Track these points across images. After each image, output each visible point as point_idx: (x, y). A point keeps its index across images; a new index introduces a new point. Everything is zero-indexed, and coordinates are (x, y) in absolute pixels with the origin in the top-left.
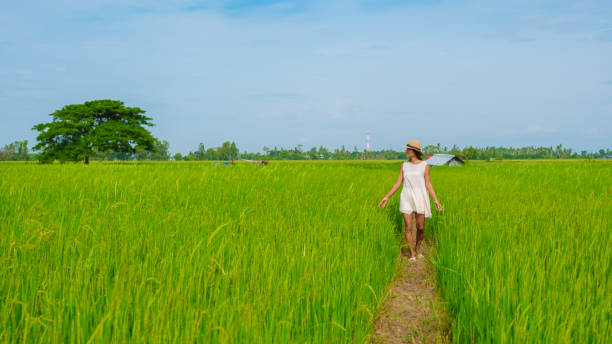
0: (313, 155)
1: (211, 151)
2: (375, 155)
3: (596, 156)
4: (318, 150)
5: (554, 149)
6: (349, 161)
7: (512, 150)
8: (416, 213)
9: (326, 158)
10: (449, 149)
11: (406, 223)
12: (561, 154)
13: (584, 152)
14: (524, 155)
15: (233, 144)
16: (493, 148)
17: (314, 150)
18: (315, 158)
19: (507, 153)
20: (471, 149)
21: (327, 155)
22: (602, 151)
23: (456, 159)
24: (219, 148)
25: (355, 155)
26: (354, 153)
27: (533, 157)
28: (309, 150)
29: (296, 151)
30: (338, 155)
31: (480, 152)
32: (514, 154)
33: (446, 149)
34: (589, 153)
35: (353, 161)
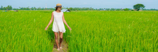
0: (32, 9)
1: (4, 8)
2: (48, 9)
4: (33, 8)
5: (90, 8)
6: (41, 11)
7: (80, 8)
8: (59, 32)
9: (35, 10)
10: (66, 8)
11: (55, 36)
14: (83, 9)
15: (11, 6)
16: (76, 8)
17: (32, 8)
18: (33, 10)
19: (79, 9)
20: (71, 8)
21: (36, 9)
22: (100, 9)
23: (68, 10)
24: (6, 7)
25: (43, 9)
27: (85, 10)
28: (31, 8)
29: (28, 8)
30: (39, 9)
31: (73, 9)
32: (81, 9)
33: (65, 8)
34: (97, 9)
35: (42, 11)
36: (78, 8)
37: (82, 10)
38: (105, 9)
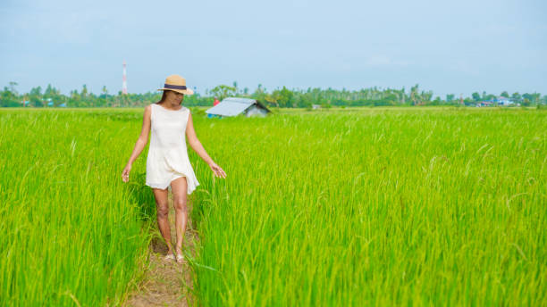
0: (36, 100)
3: (467, 103)
4: (43, 92)
5: (408, 92)
6: (91, 110)
7: (345, 93)
9: (57, 105)
12: (418, 99)
13: (450, 97)
16: (317, 90)
17: (37, 91)
18: (38, 104)
19: (339, 97)
20: (284, 92)
21: (58, 100)
22: (475, 96)
23: (258, 105)
25: (103, 100)
26: (103, 97)
27: (376, 104)
29: (7, 93)
30: (77, 100)
31: (297, 97)
32: (348, 99)
33: (246, 90)
34: (457, 97)
35: (100, 110)
36: (330, 91)
37: (354, 105)
38: (505, 95)
